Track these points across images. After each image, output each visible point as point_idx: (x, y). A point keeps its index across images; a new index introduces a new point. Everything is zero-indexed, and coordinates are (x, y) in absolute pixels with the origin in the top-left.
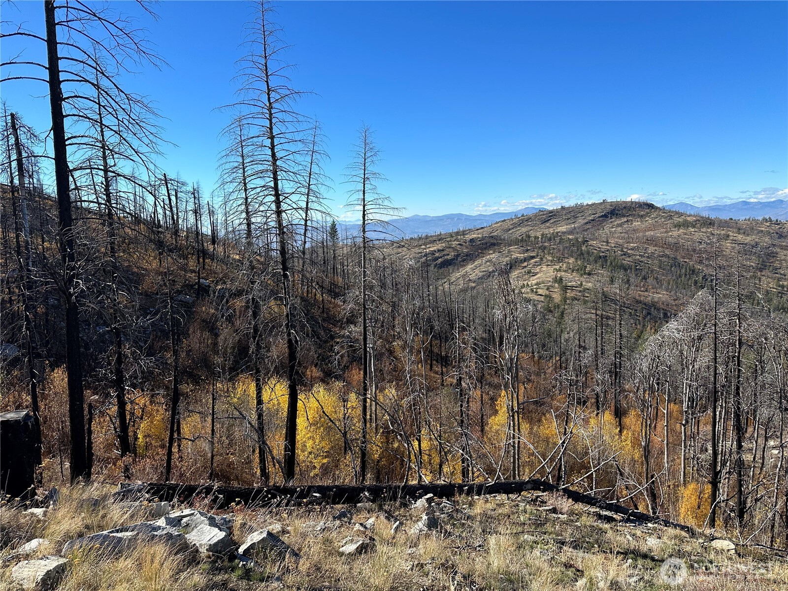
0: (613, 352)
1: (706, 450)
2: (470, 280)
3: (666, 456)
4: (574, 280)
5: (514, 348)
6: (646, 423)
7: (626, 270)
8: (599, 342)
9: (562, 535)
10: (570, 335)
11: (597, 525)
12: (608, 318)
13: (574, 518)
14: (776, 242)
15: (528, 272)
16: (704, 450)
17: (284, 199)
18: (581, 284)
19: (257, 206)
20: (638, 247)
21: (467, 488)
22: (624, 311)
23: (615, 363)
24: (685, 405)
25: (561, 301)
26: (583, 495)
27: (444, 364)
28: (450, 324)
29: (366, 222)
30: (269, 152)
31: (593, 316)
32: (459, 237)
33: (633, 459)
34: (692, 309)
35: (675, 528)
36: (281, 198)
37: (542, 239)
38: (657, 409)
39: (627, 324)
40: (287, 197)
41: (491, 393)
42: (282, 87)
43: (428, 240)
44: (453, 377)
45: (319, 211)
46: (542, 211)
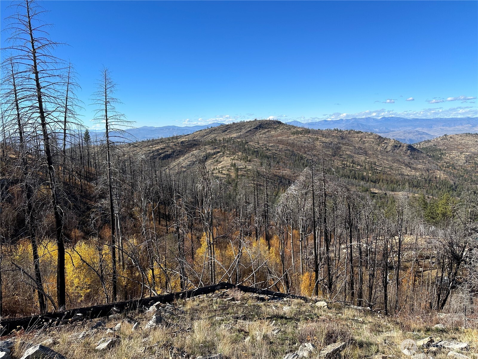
0: (263, 204)
1: (312, 253)
2: (182, 167)
3: (293, 259)
4: (241, 164)
5: (209, 206)
6: (282, 242)
7: (268, 158)
8: (256, 199)
9: (237, 314)
10: (241, 196)
11: (257, 304)
12: (260, 185)
13: (244, 302)
14: (341, 141)
15: (216, 161)
16: (311, 254)
17: (47, 115)
18: (246, 167)
19: (27, 119)
20: (274, 145)
21: (181, 294)
22: (268, 181)
23: (265, 210)
24: (301, 230)
25: (235, 177)
26: (249, 287)
27: (168, 219)
28: (170, 195)
29: (108, 130)
30: (35, 83)
31: (253, 185)
32: (174, 140)
33: (276, 264)
34: (302, 178)
35: (298, 298)
36: (45, 114)
37: (223, 141)
38: (287, 234)
39: (270, 188)
40: (50, 114)
41: (197, 234)
42: (42, 38)
43: (154, 142)
44: (173, 227)
45: (75, 123)
46: (222, 125)
